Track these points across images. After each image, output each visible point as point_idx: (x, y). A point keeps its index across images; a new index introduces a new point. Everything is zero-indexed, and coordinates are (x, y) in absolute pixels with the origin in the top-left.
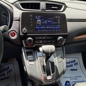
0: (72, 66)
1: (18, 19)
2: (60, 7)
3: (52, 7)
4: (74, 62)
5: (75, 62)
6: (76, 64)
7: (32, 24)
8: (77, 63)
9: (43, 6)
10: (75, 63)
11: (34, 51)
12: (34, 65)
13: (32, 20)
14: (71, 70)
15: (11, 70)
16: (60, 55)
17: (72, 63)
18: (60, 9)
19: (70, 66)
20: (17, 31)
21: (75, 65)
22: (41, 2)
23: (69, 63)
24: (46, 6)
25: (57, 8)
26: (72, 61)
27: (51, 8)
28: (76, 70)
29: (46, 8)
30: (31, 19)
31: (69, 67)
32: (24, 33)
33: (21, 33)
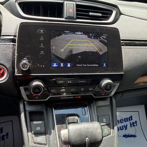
0: (126, 129)
1: (12, 37)
2: (107, 14)
3: (90, 14)
4: (130, 120)
5: (132, 119)
6: (133, 125)
7: (42, 49)
8: (136, 122)
9: (71, 10)
10: (132, 122)
11: (47, 110)
12: (45, 145)
13: (42, 42)
14: (125, 136)
15: (7, 134)
16: (105, 120)
17: (125, 121)
18: (108, 18)
19: (123, 129)
20: (8, 65)
21: (131, 126)
22: (65, 2)
23: (121, 123)
24: (77, 11)
25: (100, 15)
26: (125, 119)
27: (88, 16)
28: (134, 136)
29: (77, 14)
30: (42, 38)
31: (121, 129)
32: (23, 72)
33: (16, 70)
